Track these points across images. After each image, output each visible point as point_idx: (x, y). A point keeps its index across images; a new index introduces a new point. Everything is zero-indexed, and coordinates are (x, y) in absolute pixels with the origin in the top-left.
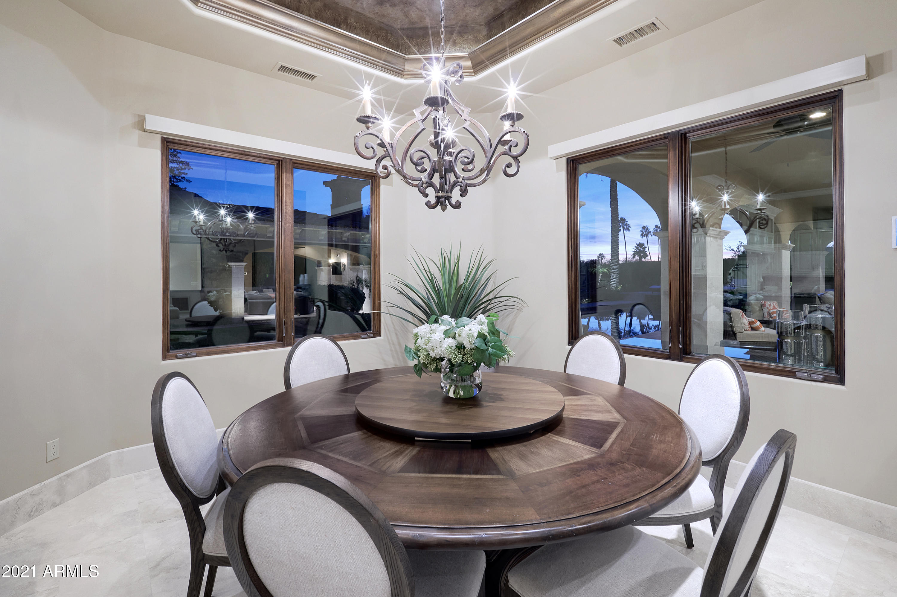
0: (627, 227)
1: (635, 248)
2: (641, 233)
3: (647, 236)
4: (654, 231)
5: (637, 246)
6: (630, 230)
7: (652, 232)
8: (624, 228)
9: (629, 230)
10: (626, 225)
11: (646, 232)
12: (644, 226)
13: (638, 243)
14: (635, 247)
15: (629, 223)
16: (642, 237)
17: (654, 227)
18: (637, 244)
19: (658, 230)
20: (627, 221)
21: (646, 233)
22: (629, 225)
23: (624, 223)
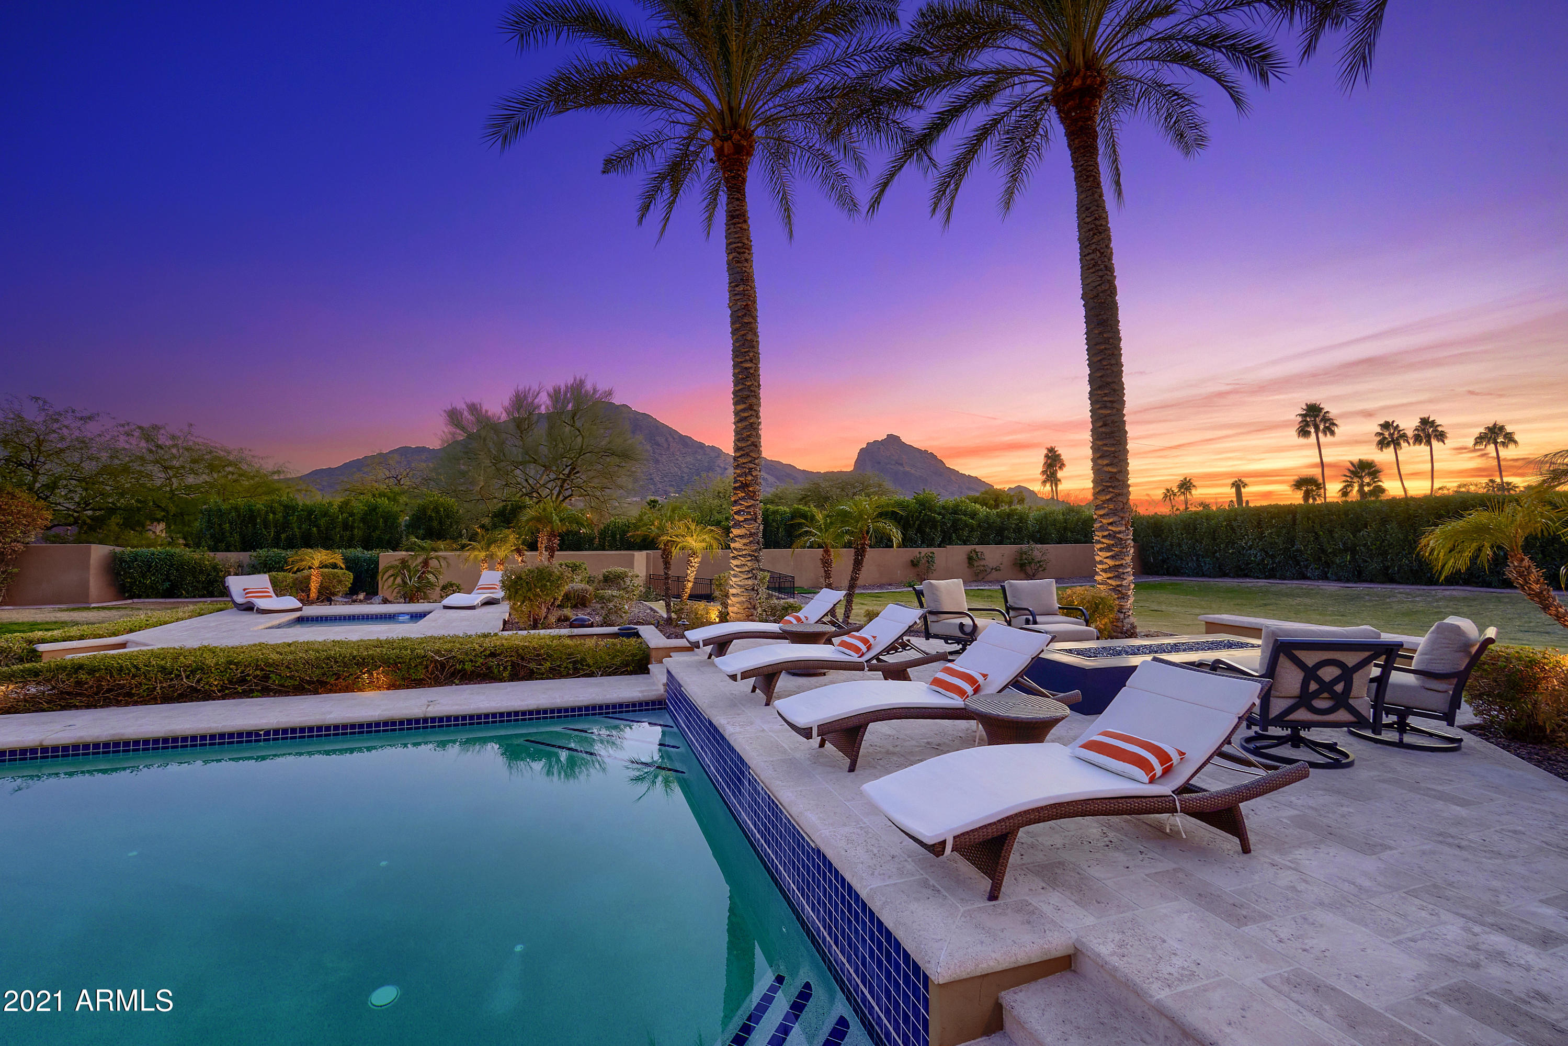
0: (1327, 425)
1: (1347, 474)
2: (1379, 438)
3: (1396, 446)
4: (1415, 433)
5: (1352, 468)
8: (1317, 429)
9: (1333, 433)
10: (1325, 419)
11: (1392, 434)
12: (1388, 423)
13: (1355, 462)
14: (1349, 470)
15: (1331, 415)
16: (1381, 449)
17: (1416, 423)
18: (1352, 465)
19: (1430, 429)
20: (1328, 412)
21: (1392, 439)
22: (1329, 419)
23: (1317, 416)
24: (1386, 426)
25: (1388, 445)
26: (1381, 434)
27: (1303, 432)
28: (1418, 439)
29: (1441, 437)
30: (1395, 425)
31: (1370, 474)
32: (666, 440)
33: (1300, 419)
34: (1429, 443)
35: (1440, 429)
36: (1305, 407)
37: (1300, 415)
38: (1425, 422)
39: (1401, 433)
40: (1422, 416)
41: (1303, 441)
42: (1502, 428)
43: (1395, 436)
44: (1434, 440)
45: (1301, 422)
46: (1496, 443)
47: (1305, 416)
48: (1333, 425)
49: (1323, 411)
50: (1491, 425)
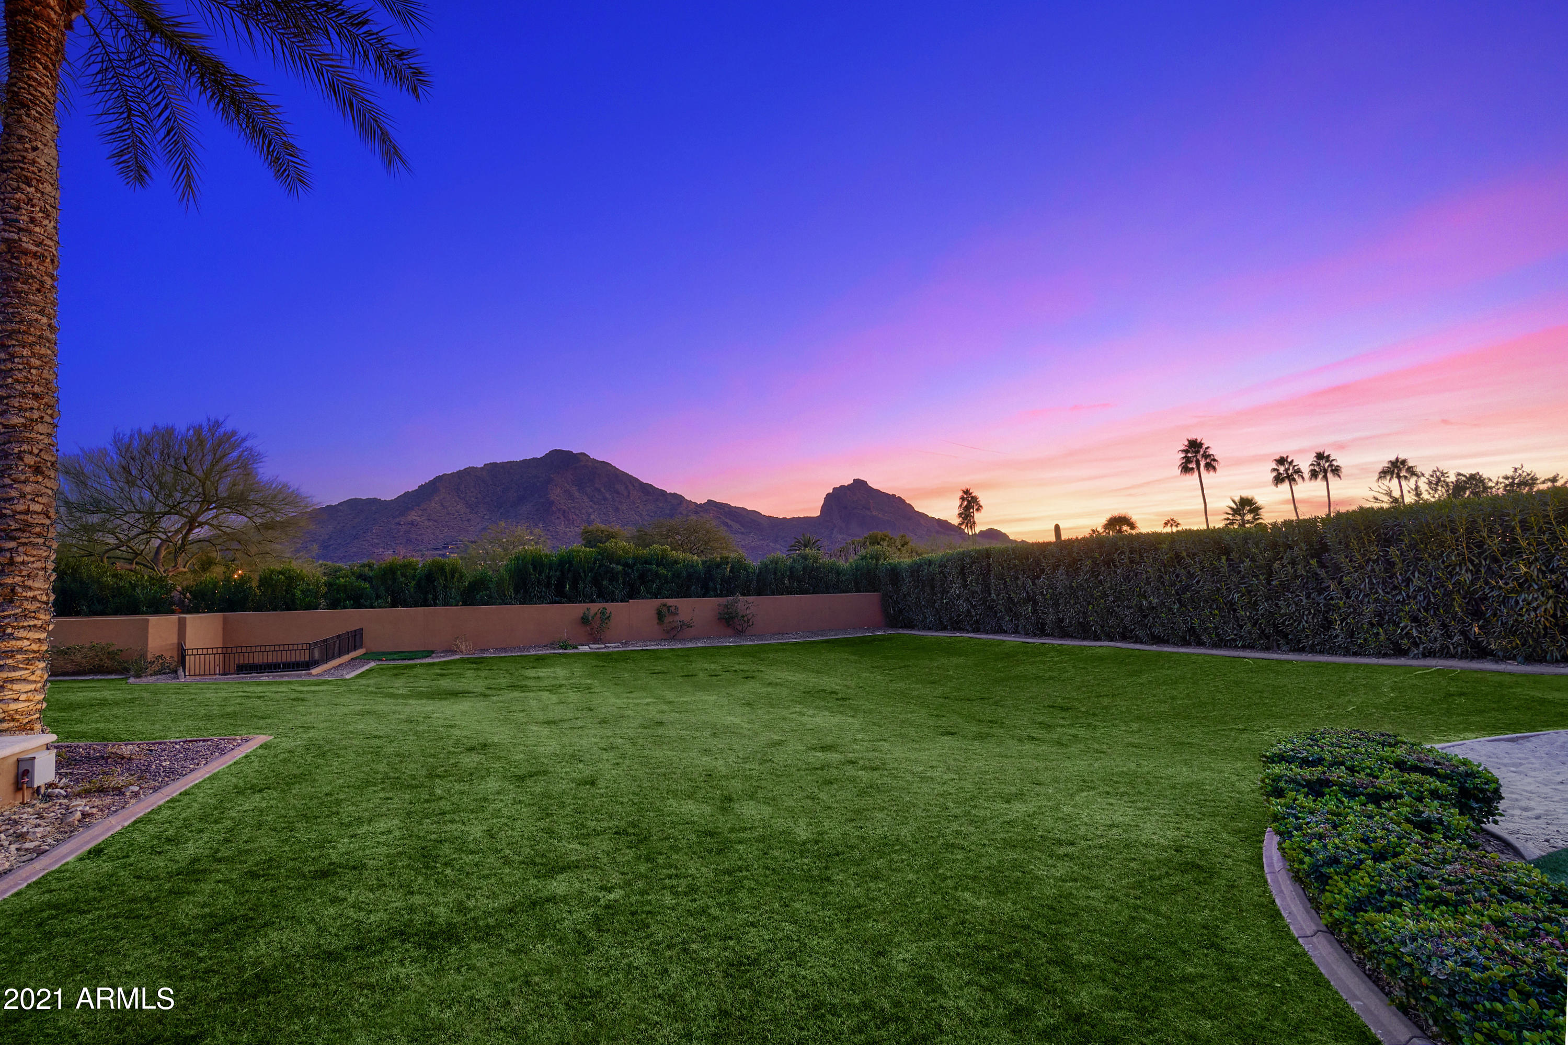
0: (1208, 461)
1: (1228, 511)
3: (1293, 482)
5: (1235, 506)
9: (1214, 469)
10: (1206, 456)
11: (1287, 469)
12: (1282, 458)
13: (1237, 499)
14: (1231, 508)
15: (1211, 450)
18: (1234, 501)
19: (1326, 464)
20: (1208, 448)
21: (1287, 474)
22: (1210, 456)
23: (1198, 452)
24: (1281, 461)
25: (1282, 481)
26: (1275, 469)
27: (1186, 469)
28: (1314, 475)
29: (1336, 471)
30: (1289, 460)
31: (1250, 511)
32: (627, 487)
33: (1182, 455)
34: (1325, 478)
35: (1335, 463)
36: (1186, 443)
37: (1183, 451)
38: (1320, 456)
39: (1296, 468)
40: (1317, 451)
42: (1404, 462)
43: (1290, 471)
44: (1330, 475)
45: (1183, 458)
46: (1399, 477)
47: (1186, 451)
48: (1215, 460)
49: (1204, 447)
50: (1393, 459)
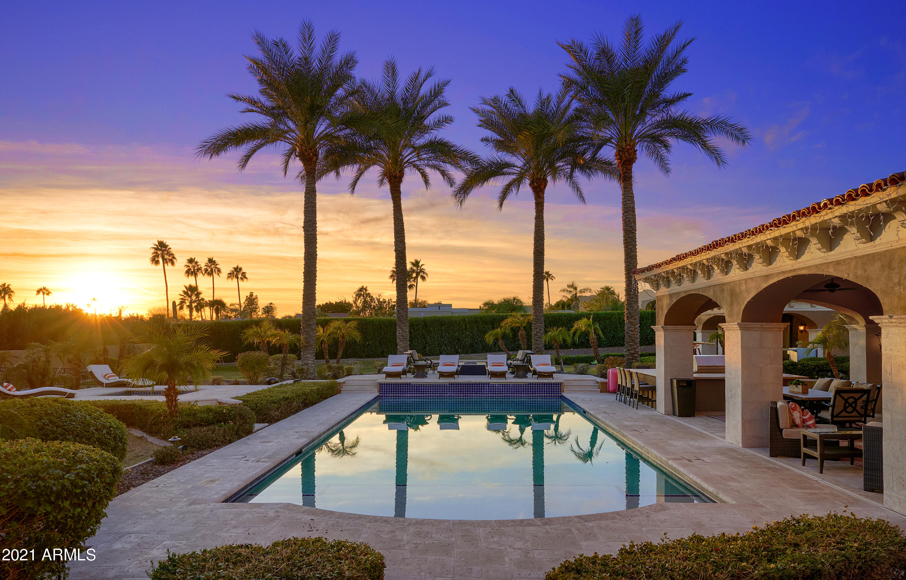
0: (170, 258)
1: (182, 293)
2: (186, 269)
3: (196, 275)
4: (206, 267)
5: (185, 290)
6: (176, 263)
7: (203, 269)
8: (164, 259)
9: (174, 263)
10: (169, 254)
11: (194, 267)
12: (191, 259)
13: (188, 285)
15: (173, 251)
16: (188, 276)
17: (206, 260)
18: (186, 287)
19: (213, 266)
20: (171, 249)
21: (194, 270)
22: (172, 254)
23: (165, 250)
24: (191, 261)
25: (192, 274)
26: (188, 266)
27: (155, 261)
28: (207, 272)
29: (218, 271)
30: (195, 261)
31: (195, 295)
33: (153, 251)
34: (212, 275)
35: (218, 266)
36: (157, 243)
37: (154, 248)
38: (211, 261)
39: (199, 267)
40: (209, 257)
41: (153, 266)
42: (241, 269)
43: (196, 268)
44: (214, 274)
45: (154, 253)
46: (238, 278)
47: (156, 249)
48: (175, 258)
49: (168, 247)
50: (236, 266)
